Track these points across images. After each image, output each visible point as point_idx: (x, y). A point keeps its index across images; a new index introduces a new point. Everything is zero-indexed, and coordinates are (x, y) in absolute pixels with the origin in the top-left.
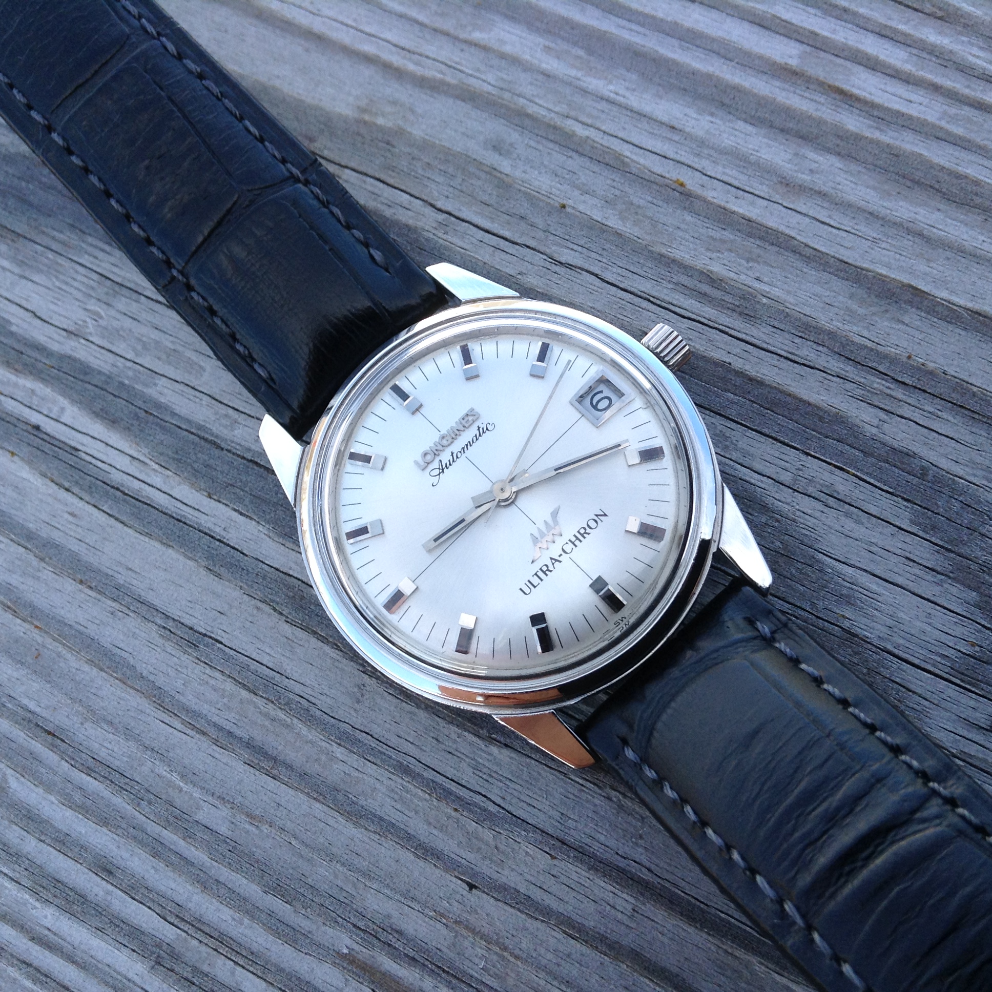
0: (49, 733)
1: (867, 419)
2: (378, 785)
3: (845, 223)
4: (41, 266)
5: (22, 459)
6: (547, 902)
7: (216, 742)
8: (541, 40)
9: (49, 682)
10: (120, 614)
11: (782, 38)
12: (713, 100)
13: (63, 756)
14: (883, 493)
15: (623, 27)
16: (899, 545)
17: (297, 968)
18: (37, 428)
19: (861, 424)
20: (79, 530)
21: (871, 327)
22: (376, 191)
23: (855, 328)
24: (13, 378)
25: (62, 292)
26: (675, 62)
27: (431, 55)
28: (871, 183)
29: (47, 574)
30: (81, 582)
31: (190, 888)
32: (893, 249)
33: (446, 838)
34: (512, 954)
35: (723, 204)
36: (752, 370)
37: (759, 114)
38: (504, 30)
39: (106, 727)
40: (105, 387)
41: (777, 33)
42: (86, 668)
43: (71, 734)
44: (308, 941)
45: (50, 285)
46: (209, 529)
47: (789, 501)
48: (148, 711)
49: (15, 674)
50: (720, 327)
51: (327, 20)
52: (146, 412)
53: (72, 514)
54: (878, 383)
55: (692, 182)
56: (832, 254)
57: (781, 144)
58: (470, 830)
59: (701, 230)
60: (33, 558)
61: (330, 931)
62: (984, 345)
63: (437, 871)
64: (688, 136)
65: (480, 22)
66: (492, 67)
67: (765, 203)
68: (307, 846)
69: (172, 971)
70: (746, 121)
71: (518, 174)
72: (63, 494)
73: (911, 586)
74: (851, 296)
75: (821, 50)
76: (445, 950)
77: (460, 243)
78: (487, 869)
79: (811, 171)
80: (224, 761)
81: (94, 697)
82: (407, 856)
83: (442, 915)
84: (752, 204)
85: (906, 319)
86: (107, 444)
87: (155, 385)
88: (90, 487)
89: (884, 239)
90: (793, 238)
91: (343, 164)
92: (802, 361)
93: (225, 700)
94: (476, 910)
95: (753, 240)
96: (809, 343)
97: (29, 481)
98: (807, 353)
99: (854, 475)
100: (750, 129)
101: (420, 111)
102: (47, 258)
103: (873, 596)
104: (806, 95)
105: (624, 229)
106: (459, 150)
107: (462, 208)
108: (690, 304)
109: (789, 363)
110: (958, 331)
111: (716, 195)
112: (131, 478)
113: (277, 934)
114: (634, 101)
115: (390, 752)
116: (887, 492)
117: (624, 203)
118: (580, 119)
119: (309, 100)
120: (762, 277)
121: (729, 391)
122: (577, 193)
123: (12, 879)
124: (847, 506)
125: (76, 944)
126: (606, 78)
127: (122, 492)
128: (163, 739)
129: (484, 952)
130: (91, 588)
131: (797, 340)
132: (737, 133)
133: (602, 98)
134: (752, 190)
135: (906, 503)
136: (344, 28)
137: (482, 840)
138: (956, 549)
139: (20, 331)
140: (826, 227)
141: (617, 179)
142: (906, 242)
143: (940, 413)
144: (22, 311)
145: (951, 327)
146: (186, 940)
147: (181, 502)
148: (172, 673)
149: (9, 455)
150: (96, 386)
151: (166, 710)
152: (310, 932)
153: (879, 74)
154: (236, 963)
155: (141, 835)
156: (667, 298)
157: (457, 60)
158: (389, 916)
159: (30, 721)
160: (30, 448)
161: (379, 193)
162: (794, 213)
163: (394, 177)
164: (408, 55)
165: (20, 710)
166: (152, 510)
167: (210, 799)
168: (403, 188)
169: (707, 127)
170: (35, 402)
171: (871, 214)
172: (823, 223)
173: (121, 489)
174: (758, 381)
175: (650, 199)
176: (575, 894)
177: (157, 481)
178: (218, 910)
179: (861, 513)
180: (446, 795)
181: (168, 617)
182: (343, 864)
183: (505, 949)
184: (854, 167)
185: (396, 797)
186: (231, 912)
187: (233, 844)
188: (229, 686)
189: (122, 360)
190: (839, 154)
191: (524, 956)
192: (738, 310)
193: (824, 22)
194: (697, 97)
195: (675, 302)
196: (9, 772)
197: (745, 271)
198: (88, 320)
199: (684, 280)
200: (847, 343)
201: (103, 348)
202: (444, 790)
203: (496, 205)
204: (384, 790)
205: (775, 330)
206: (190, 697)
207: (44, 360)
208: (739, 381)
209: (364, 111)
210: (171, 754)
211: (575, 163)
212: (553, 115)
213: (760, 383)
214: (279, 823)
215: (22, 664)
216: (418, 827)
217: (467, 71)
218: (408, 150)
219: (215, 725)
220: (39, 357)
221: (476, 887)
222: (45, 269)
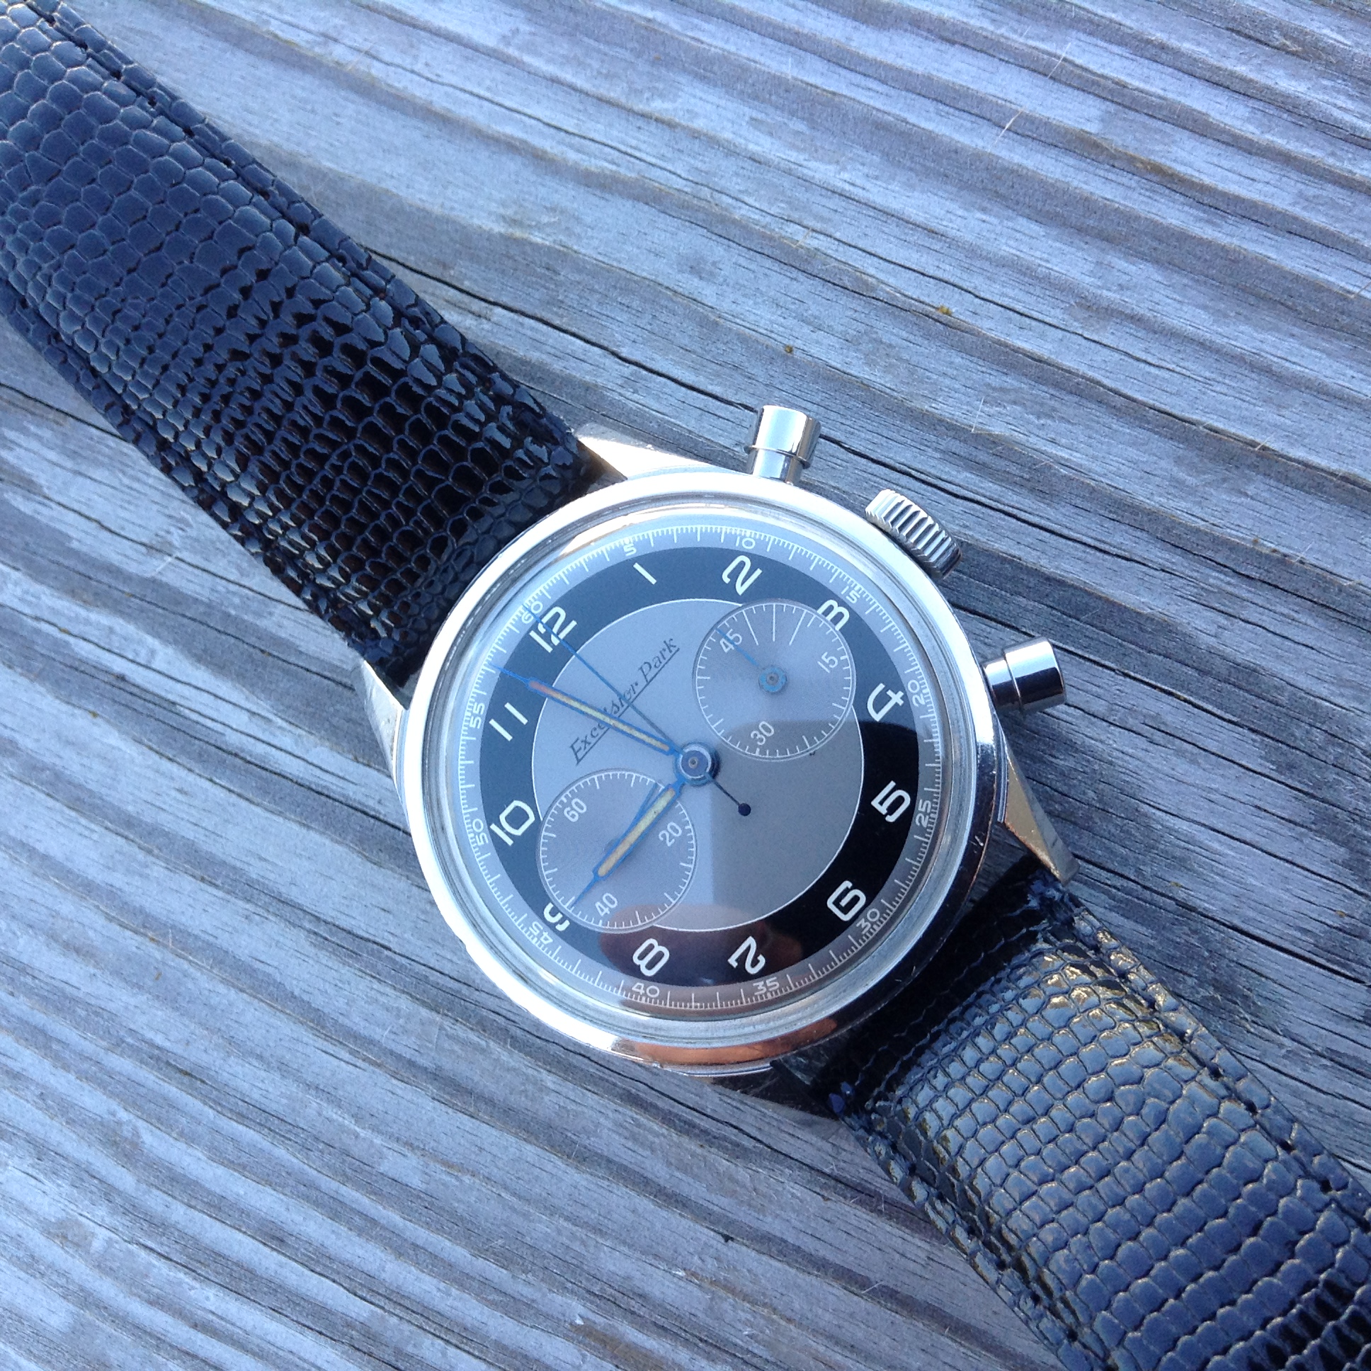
0: (186, 1073)
1: (1203, 626)
2: (602, 1120)
3: (1168, 358)
4: (100, 458)
5: (108, 722)
6: (822, 1253)
7: (394, 1075)
8: (746, 109)
9: (177, 1009)
10: (257, 918)
11: (1076, 92)
12: (984, 189)
13: (205, 1099)
14: (1225, 724)
15: (858, 86)
16: (1246, 790)
17: (522, 1345)
18: (122, 678)
19: (1194, 633)
20: (193, 811)
21: (1205, 503)
22: (538, 336)
23: (1183, 504)
24: (83, 613)
25: (133, 493)
26: (931, 137)
27: (597, 138)
28: (1202, 300)
29: (158, 870)
30: (203, 880)
31: (382, 1255)
32: (1231, 392)
33: (691, 1181)
34: (782, 1317)
35: (1003, 338)
36: (1048, 566)
37: (1047, 208)
38: (695, 97)
39: (255, 1063)
40: (205, 619)
41: (1070, 85)
42: (222, 989)
43: (212, 1073)
44: (532, 1312)
45: (116, 484)
46: (360, 803)
47: (1103, 738)
48: (305, 1039)
49: (133, 1001)
50: (1006, 509)
51: (450, 90)
52: (263, 651)
53: (180, 791)
54: (1215, 578)
55: (959, 307)
56: (1151, 402)
57: (1079, 249)
58: (721, 1170)
59: (974, 376)
60: (137, 850)
61: (559, 1299)
62: (1353, 522)
63: (684, 1221)
64: (953, 243)
65: (661, 86)
66: (681, 151)
67: (1060, 334)
68: (520, 1198)
69: (370, 1355)
70: (1029, 218)
71: (726, 306)
72: (166, 765)
73: (1262, 842)
74: (1178, 461)
75: (1130, 108)
76: (699, 1314)
77: (656, 406)
78: (744, 1216)
79: (1121, 287)
80: (409, 1098)
81: (236, 1026)
82: (645, 1204)
83: (694, 1274)
84: (1042, 336)
85: (1251, 490)
86: (216, 696)
87: (271, 614)
88: (200, 755)
89: (1220, 379)
90: (1099, 383)
91: (491, 299)
92: (1115, 551)
93: (401, 1021)
94: (735, 1268)
95: (1044, 388)
96: (1123, 527)
97: (120, 750)
98: (1120, 540)
99: (1185, 701)
100: (1035, 228)
101: (588, 220)
102: (108, 446)
103: (1215, 857)
104: (1111, 176)
105: (873, 378)
106: (644, 274)
107: (655, 356)
108: (963, 478)
109: (1098, 554)
110: (1318, 503)
111: (993, 326)
112: (252, 740)
113: (493, 1305)
114: (877, 194)
115: (614, 1079)
116: (1230, 721)
117: (870, 341)
118: (805, 223)
119: (437, 210)
120: (1058, 438)
121: (1020, 594)
122: (806, 329)
123: (159, 1254)
124: (1178, 742)
125: (248, 1329)
126: (837, 162)
127: (242, 758)
128: (328, 1074)
129: (749, 1317)
130: (216, 886)
131: (1108, 524)
132: (1018, 235)
133: (834, 192)
134: (1040, 317)
135: (1254, 736)
136: (476, 100)
137: (737, 1182)
138: (1318, 794)
139: (84, 549)
140: (1142, 365)
141: (859, 308)
142: (1248, 382)
143: (1295, 615)
144: (83, 520)
145: (1309, 499)
146: (383, 1317)
147: (321, 768)
148: (331, 991)
149: (90, 717)
150: (194, 620)
151: (327, 1037)
152: (533, 1301)
153: (1211, 141)
154: (447, 1342)
155: (314, 1193)
156: (933, 471)
157: (634, 143)
158: (628, 1278)
159: (158, 1059)
160: (116, 707)
161: (543, 339)
162: (1098, 346)
163: (562, 316)
164: (568, 139)
165: (145, 1047)
166: (284, 781)
167: (395, 1146)
168: (574, 330)
169: (977, 230)
170: (116, 644)
171: (1202, 344)
172: (1138, 360)
173: (242, 755)
174: (1059, 581)
175: (904, 334)
176: (855, 1241)
177: (286, 742)
178: (417, 1279)
179: (1196, 750)
180: (688, 1129)
181: (318, 919)
182: (567, 1219)
183: (775, 1310)
184: (1176, 278)
185: (627, 1134)
186: (435, 1281)
187: (429, 1199)
188: (404, 1003)
189: (224, 582)
190: (1156, 262)
191: (797, 1318)
192: (1029, 485)
193: (1133, 66)
194: (965, 186)
195: (944, 477)
196: (141, 1124)
197: (1036, 431)
198: (172, 529)
199: (956, 446)
200: (1173, 524)
201: (197, 567)
202: (685, 1122)
203: (699, 351)
204: (609, 1124)
205: (1077, 511)
206: (357, 1020)
207: (121, 587)
208: (1033, 582)
209: (514, 222)
210: (341, 1093)
211: (803, 286)
212: (769, 219)
213: (1061, 583)
214: (485, 1171)
215: (140, 987)
216: (658, 1170)
217: (649, 159)
218: (577, 277)
219: (392, 1053)
220: (114, 583)
221: (732, 1239)
222: (106, 460)
